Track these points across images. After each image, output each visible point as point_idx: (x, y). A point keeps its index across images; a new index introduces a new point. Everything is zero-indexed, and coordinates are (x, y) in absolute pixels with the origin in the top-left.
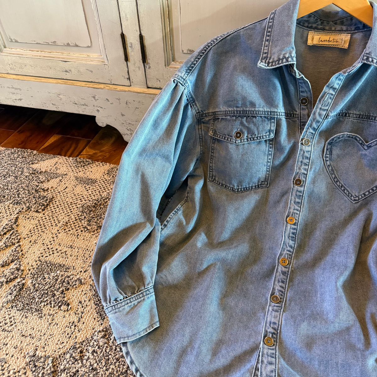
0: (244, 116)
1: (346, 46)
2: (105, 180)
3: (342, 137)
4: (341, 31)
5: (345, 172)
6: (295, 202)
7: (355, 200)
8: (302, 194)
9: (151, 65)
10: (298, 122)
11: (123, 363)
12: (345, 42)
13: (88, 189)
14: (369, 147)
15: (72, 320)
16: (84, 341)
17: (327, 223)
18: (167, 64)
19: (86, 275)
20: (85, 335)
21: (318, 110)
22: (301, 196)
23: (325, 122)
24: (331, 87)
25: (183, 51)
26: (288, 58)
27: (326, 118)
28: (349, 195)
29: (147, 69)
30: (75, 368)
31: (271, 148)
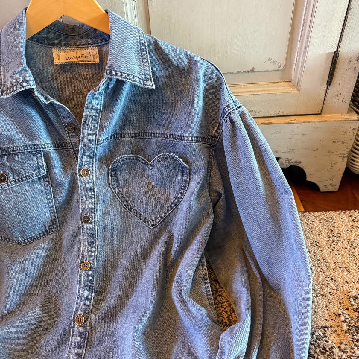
0: (5, 155)
1: (97, 61)
3: (122, 161)
4: (87, 45)
5: (136, 196)
6: (88, 243)
7: (152, 225)
8: (94, 232)
10: (72, 151)
12: (94, 56)
14: (153, 166)
17: (127, 257)
21: (86, 136)
22: (93, 234)
23: (99, 148)
24: (92, 108)
26: (22, 83)
27: (98, 142)
28: (146, 221)
31: (47, 186)
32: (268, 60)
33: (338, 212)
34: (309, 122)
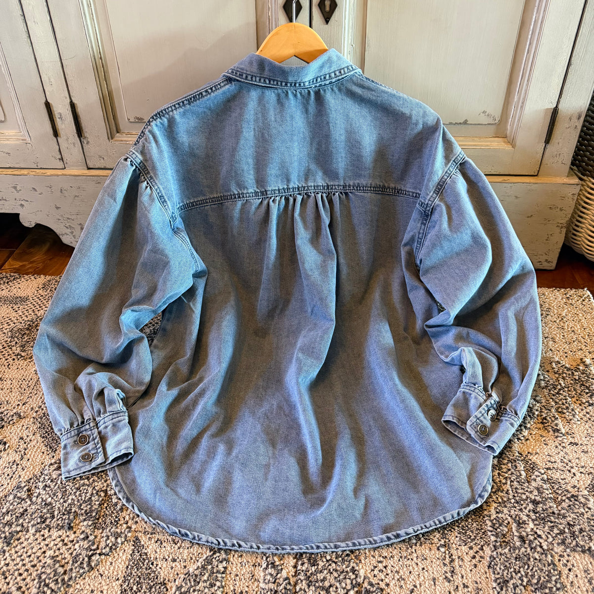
2: (39, 296)
9: (89, 140)
13: (17, 309)
15: (11, 460)
16: (31, 479)
18: (111, 137)
19: (25, 407)
20: (32, 472)
25: (129, 120)
29: (84, 145)
30: (23, 508)
32: (483, 112)
34: (523, 183)
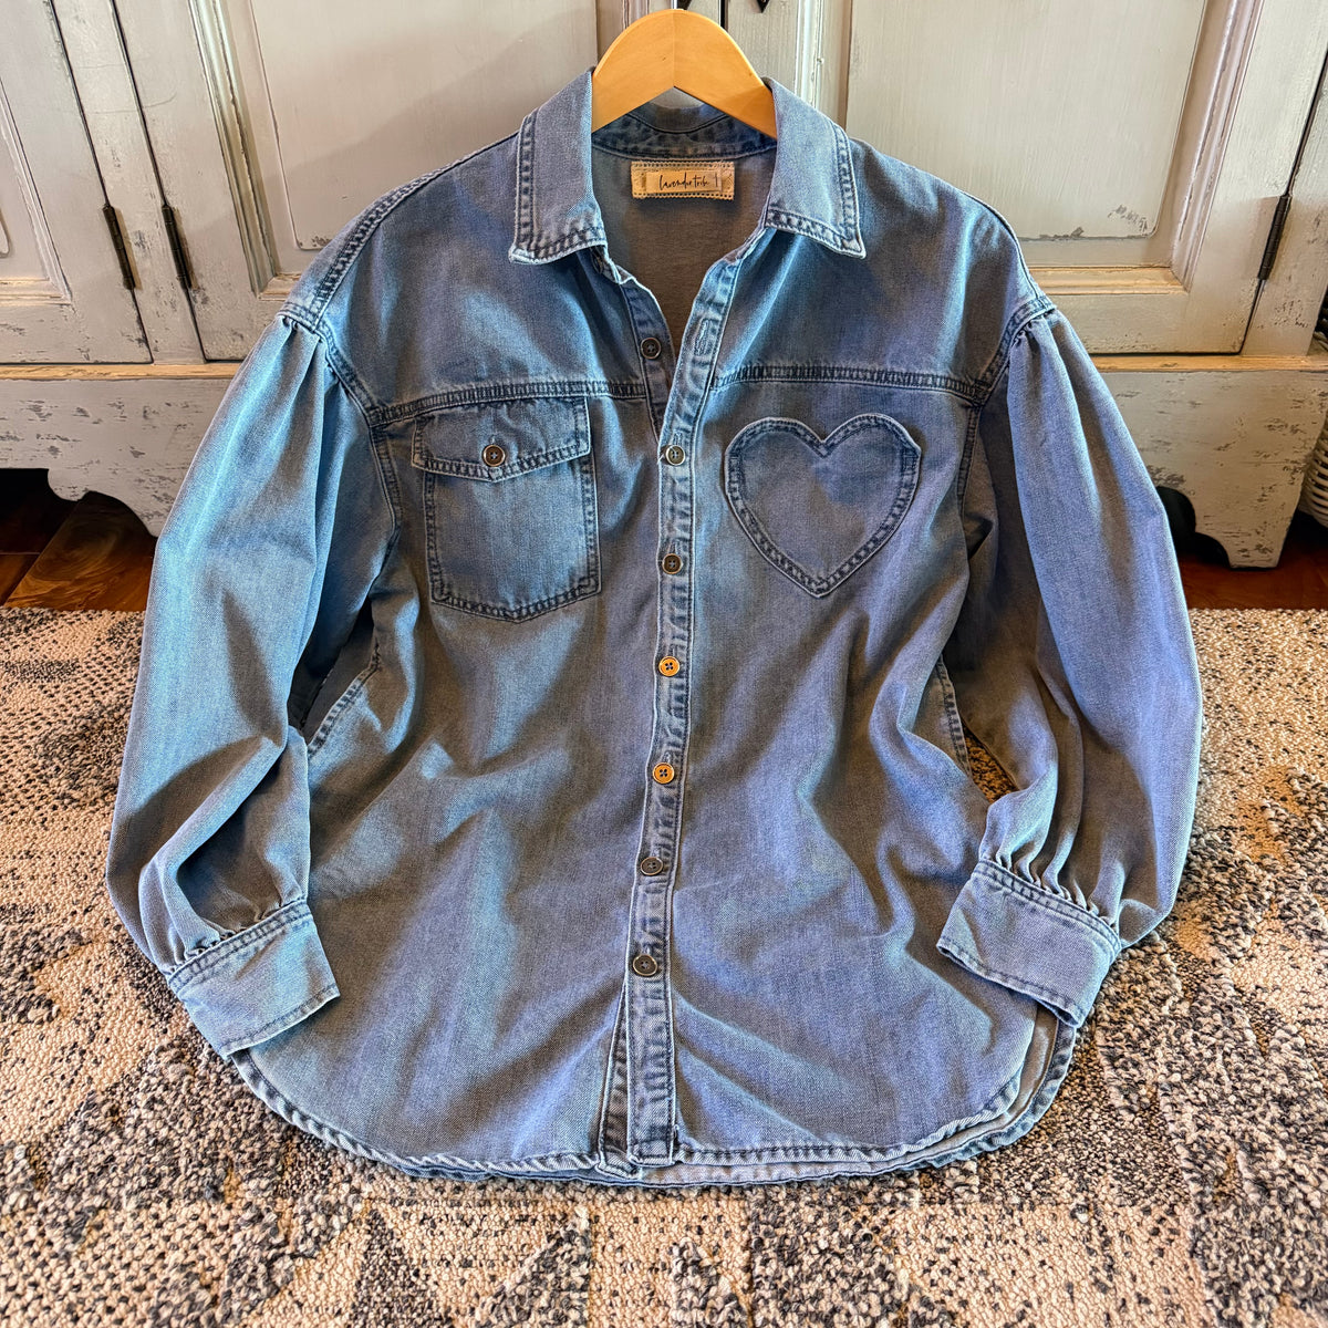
0: (502, 402)
1: (730, 193)
2: (103, 659)
3: (761, 431)
4: (710, 156)
5: (784, 522)
6: (672, 619)
7: (820, 591)
8: (686, 595)
9: (207, 294)
10: (646, 406)
11: (246, 1110)
12: (723, 182)
13: (53, 691)
14: (831, 447)
15: (68, 1041)
16: (116, 1085)
17: (761, 659)
18: (258, 285)
19: (90, 918)
20: (118, 1069)
21: (689, 367)
22: (684, 599)
23: (711, 397)
24: (710, 302)
25: (300, 244)
26: (584, 232)
27: (712, 384)
28: (804, 580)
29: (198, 306)
30: (103, 1152)
31: (587, 482)
32: (1118, 211)
33: (1274, 612)
34: (1210, 371)
